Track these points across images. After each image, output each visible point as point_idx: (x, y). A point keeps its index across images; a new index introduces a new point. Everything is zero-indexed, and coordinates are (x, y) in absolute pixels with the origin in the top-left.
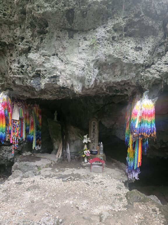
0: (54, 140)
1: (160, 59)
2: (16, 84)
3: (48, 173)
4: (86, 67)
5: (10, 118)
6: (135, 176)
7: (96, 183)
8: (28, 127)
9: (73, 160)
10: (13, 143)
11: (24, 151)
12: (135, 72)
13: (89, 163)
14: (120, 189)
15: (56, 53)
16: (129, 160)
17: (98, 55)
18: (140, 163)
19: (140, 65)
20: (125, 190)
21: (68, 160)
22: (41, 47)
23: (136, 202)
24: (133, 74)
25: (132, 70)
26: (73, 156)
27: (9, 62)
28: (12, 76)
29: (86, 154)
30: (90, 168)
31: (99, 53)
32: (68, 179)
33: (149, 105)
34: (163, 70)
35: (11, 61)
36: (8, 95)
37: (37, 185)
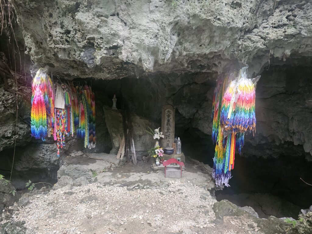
0: (114, 135)
1: (266, 20)
2: (58, 58)
3: (107, 180)
4: (161, 33)
5: (51, 106)
6: (224, 183)
7: (172, 191)
8: (77, 118)
9: (140, 162)
10: (58, 140)
11: (72, 151)
12: (229, 40)
13: (162, 166)
14: (205, 199)
15: (116, 12)
16: (216, 162)
17: (178, 14)
18: (232, 165)
19: (237, 29)
20: (212, 201)
21: (134, 162)
22: (94, 4)
23: (226, 215)
24: (227, 43)
25: (225, 37)
26: (140, 156)
27: (47, 25)
28: (53, 46)
29: (159, 154)
30: (165, 173)
31: (179, 12)
32: (135, 186)
33: (248, 86)
34: (269, 36)
35: (50, 24)
36: (47, 74)
37: (94, 196)
